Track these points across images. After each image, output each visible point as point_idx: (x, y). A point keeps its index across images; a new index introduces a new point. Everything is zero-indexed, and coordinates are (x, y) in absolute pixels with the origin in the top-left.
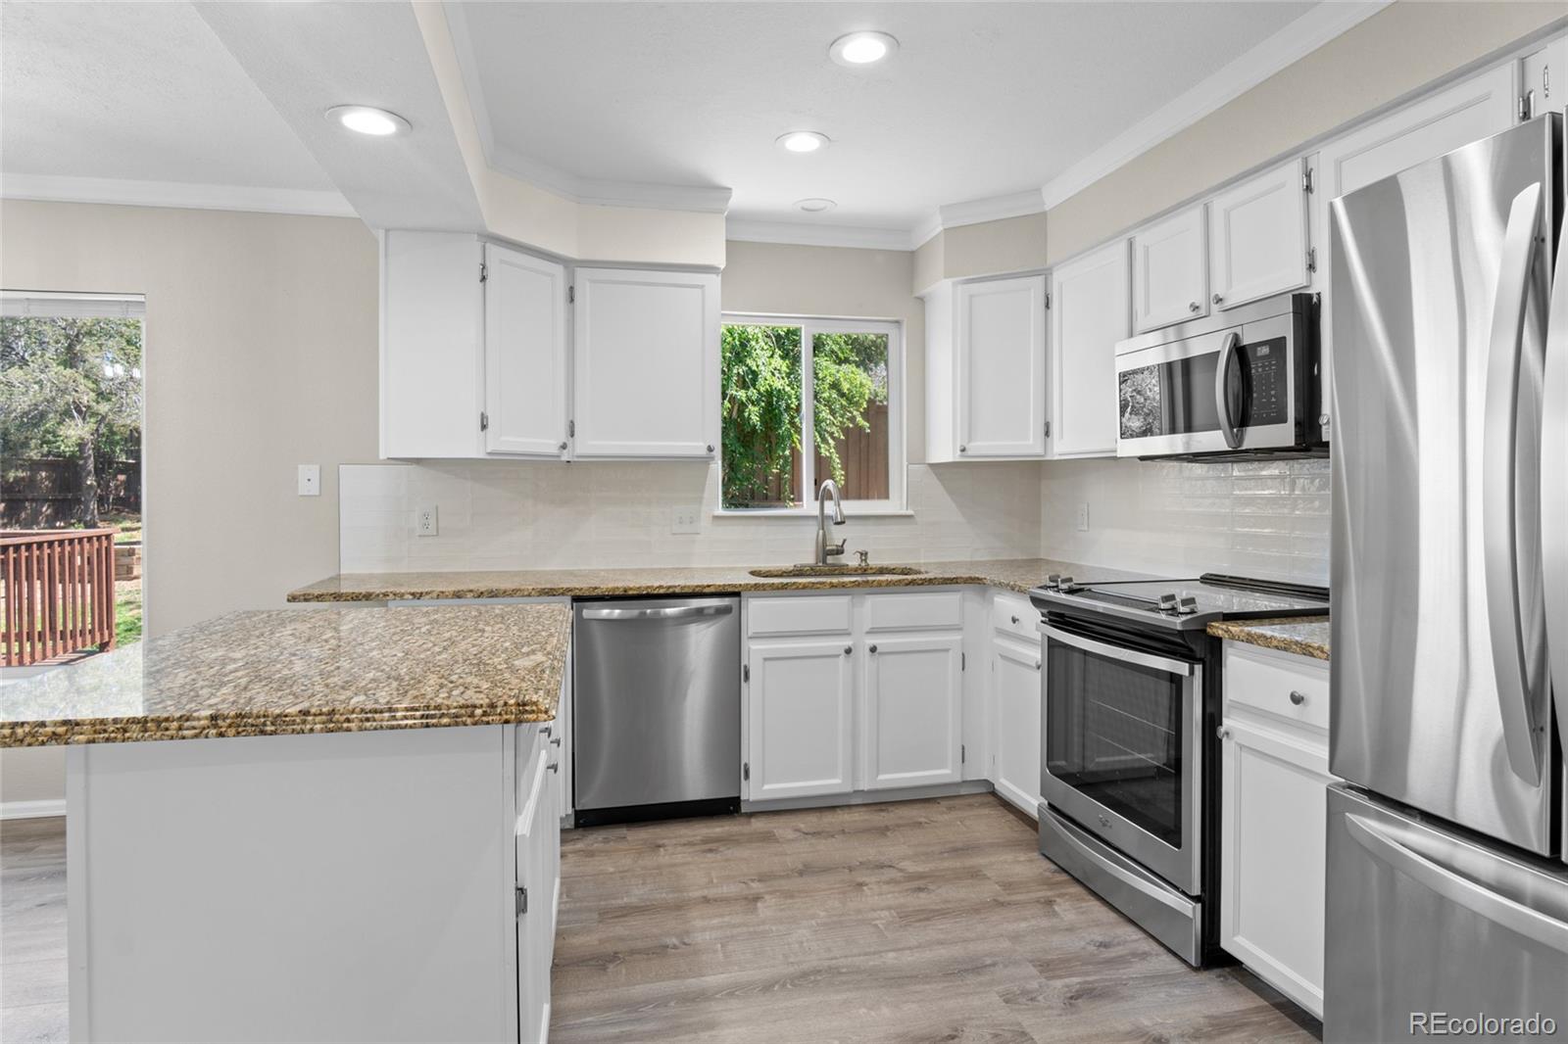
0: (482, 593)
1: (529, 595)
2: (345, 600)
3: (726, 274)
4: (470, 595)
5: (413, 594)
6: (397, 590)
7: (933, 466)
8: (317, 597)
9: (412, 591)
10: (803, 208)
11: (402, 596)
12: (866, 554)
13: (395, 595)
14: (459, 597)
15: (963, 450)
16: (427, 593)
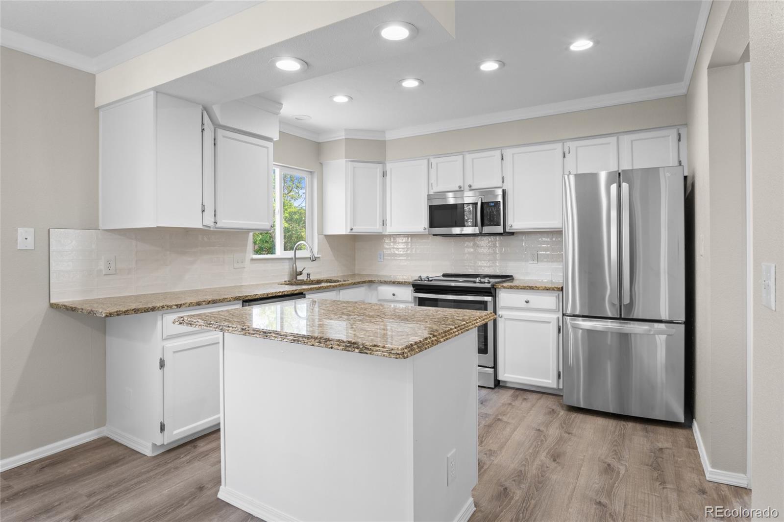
0: (210, 302)
1: (230, 301)
2: (141, 312)
3: (275, 143)
4: (204, 303)
5: (177, 305)
6: (169, 304)
7: (325, 235)
8: (125, 312)
9: (176, 304)
10: (296, 118)
11: (171, 307)
12: (310, 274)
13: (167, 307)
14: (199, 305)
15: (352, 229)
16: (184, 304)
